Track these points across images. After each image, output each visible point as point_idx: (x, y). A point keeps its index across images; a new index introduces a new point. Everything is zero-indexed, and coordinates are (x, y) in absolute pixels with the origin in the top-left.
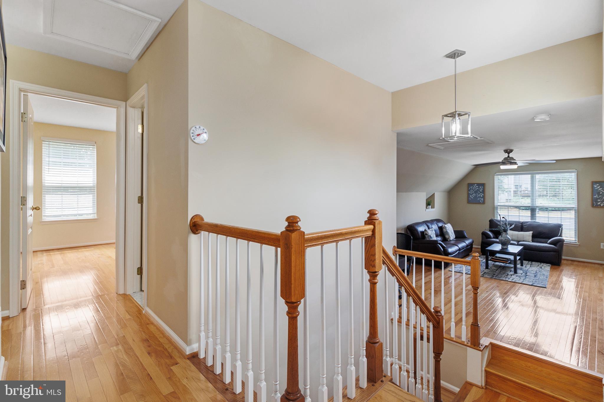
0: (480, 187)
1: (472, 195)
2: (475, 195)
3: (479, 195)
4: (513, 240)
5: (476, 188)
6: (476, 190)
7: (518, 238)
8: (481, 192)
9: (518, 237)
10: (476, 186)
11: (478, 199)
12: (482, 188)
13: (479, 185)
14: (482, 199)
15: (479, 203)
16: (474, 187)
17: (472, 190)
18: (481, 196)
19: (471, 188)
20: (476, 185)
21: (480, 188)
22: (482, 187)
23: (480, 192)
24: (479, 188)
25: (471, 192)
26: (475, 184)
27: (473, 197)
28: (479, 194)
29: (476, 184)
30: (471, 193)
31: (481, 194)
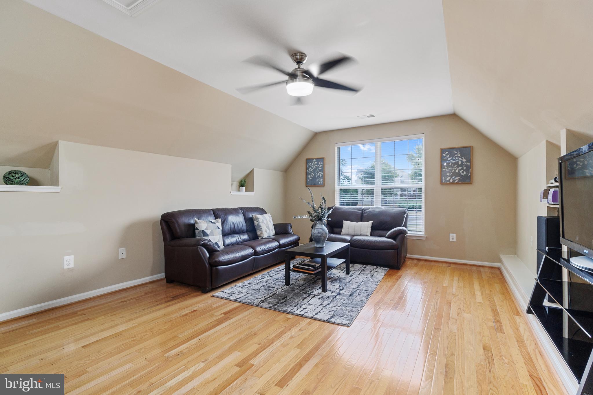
0: (319, 163)
1: (310, 174)
2: (314, 175)
3: (318, 175)
5: (315, 164)
6: (315, 167)
8: (320, 170)
10: (315, 162)
11: (317, 180)
12: (321, 164)
13: (318, 160)
14: (322, 180)
15: (319, 186)
16: (313, 163)
17: (311, 168)
18: (321, 175)
19: (309, 165)
20: (314, 160)
21: (319, 165)
22: (322, 163)
23: (319, 169)
24: (318, 164)
25: (309, 171)
26: (313, 159)
27: (311, 177)
28: (318, 172)
29: (315, 159)
30: (310, 172)
31: (320, 173)
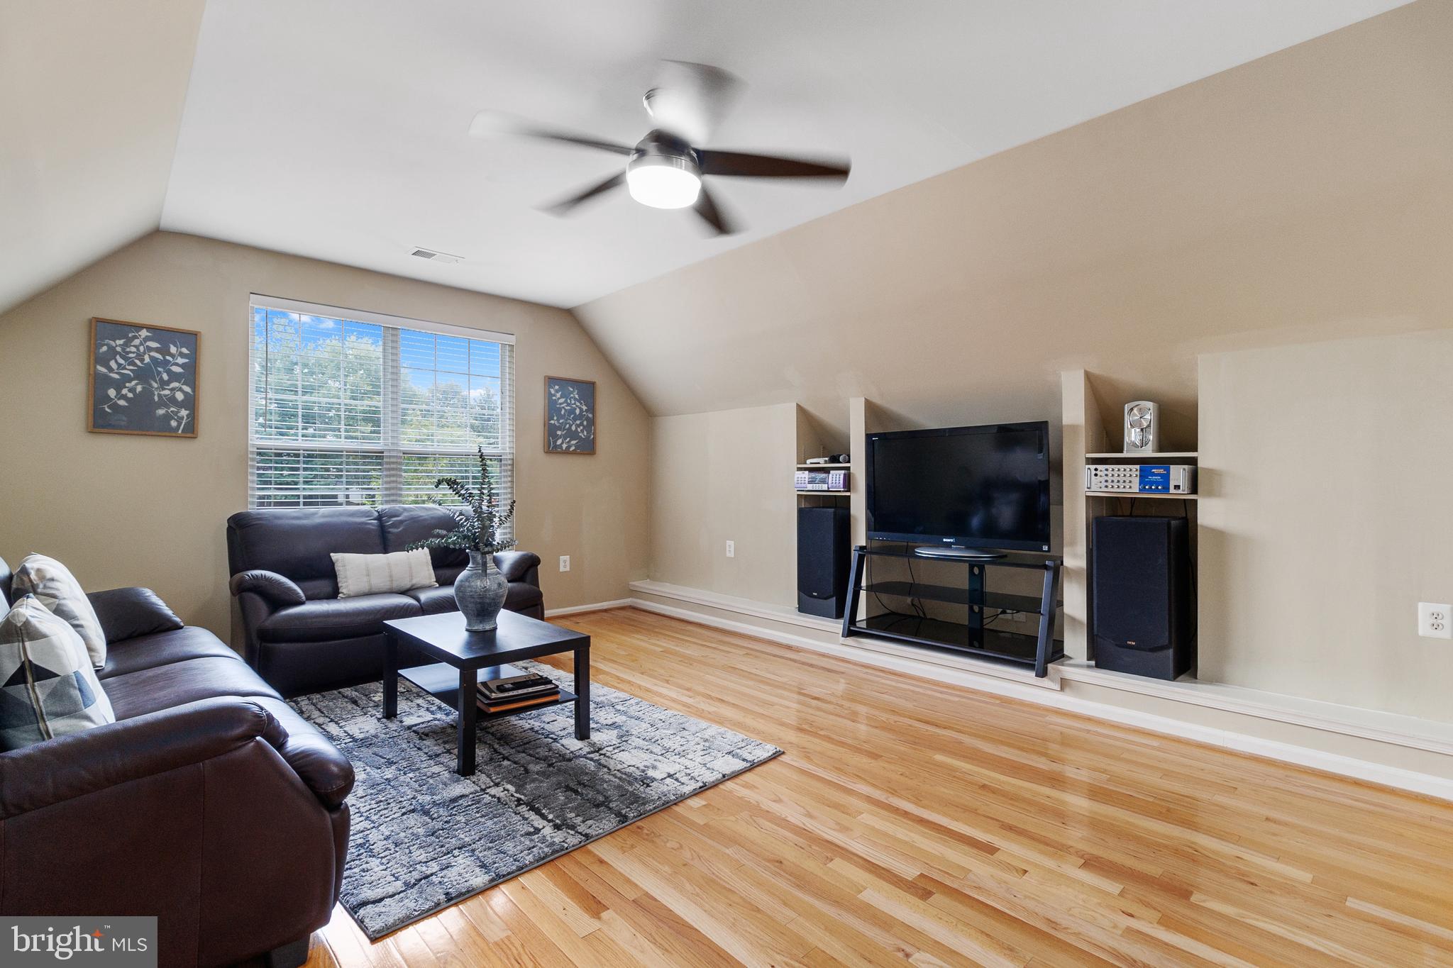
0: (173, 349)
1: (119, 386)
2: (139, 388)
3: (167, 392)
4: (374, 590)
5: (150, 349)
6: (147, 359)
7: (392, 581)
8: (174, 377)
9: (391, 576)
10: (147, 339)
11: (161, 412)
12: (182, 355)
13: (164, 335)
14: (184, 413)
15: (162, 429)
16: (137, 342)
17: (121, 361)
18: (180, 396)
19: (111, 349)
20: (144, 333)
21: (173, 356)
22: (185, 350)
23: (169, 372)
24: (164, 351)
25: (111, 370)
26: (139, 327)
27: (124, 397)
28: (163, 384)
29: (149, 328)
30: (117, 376)
31: (175, 385)
